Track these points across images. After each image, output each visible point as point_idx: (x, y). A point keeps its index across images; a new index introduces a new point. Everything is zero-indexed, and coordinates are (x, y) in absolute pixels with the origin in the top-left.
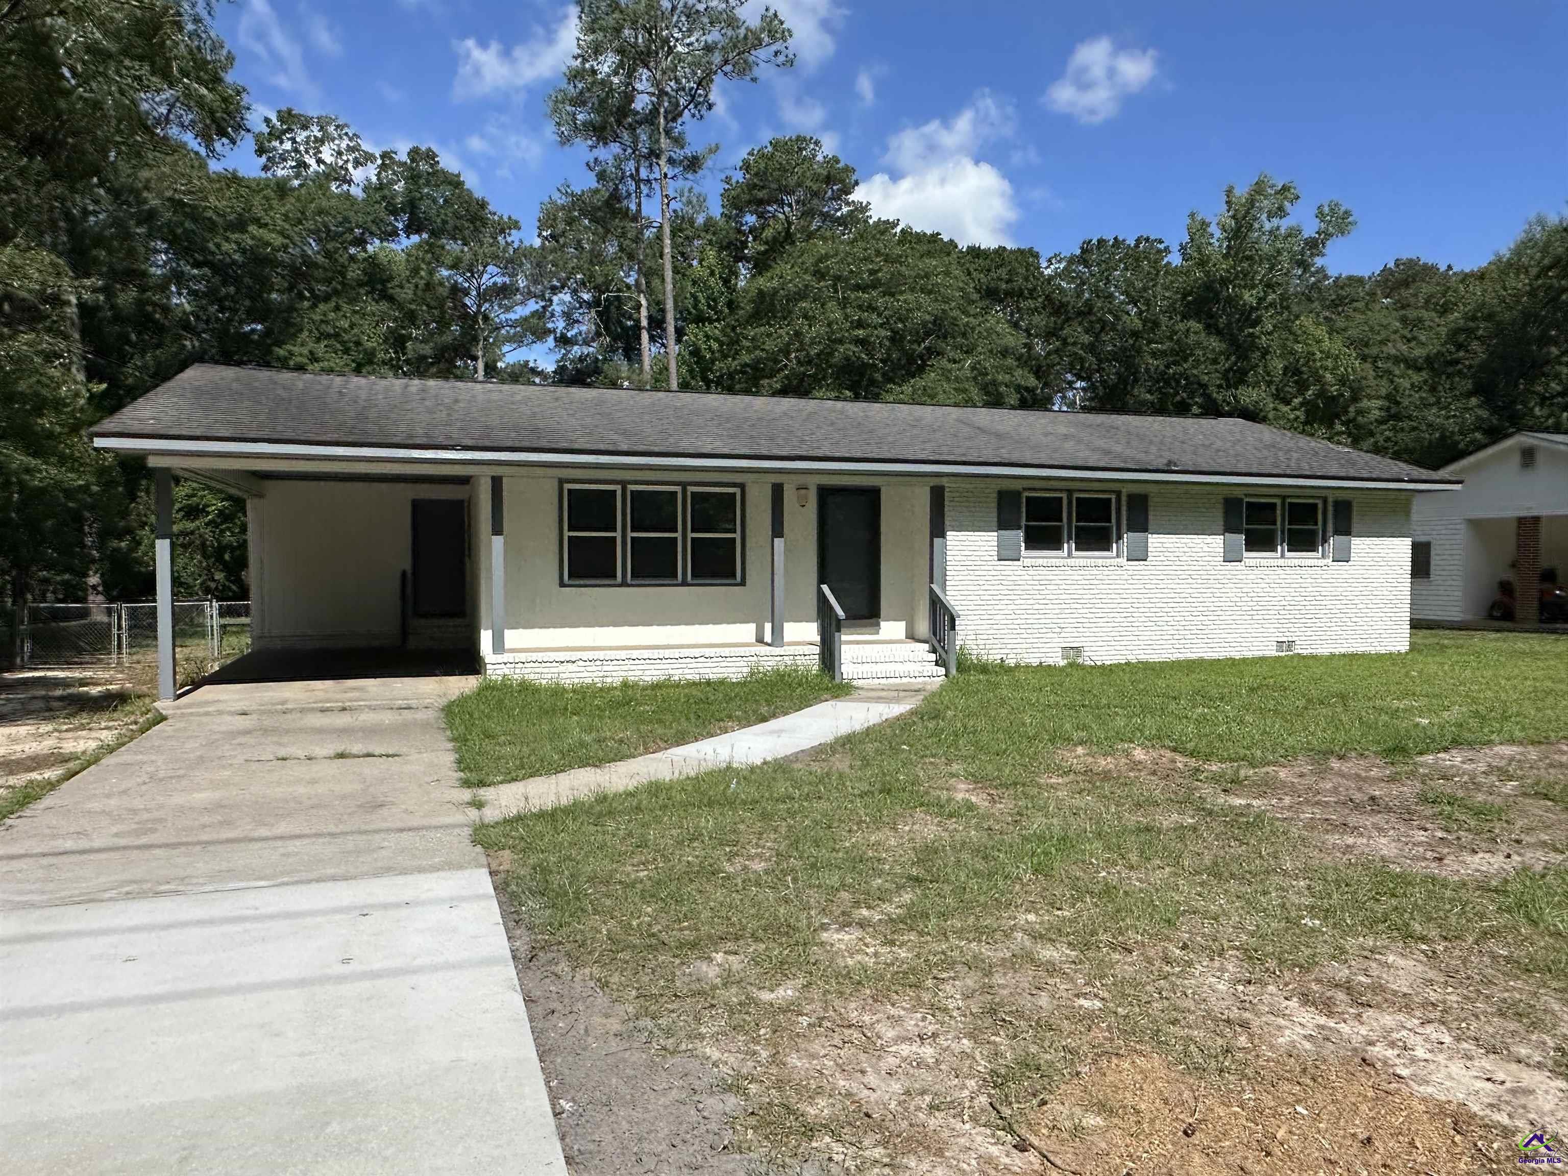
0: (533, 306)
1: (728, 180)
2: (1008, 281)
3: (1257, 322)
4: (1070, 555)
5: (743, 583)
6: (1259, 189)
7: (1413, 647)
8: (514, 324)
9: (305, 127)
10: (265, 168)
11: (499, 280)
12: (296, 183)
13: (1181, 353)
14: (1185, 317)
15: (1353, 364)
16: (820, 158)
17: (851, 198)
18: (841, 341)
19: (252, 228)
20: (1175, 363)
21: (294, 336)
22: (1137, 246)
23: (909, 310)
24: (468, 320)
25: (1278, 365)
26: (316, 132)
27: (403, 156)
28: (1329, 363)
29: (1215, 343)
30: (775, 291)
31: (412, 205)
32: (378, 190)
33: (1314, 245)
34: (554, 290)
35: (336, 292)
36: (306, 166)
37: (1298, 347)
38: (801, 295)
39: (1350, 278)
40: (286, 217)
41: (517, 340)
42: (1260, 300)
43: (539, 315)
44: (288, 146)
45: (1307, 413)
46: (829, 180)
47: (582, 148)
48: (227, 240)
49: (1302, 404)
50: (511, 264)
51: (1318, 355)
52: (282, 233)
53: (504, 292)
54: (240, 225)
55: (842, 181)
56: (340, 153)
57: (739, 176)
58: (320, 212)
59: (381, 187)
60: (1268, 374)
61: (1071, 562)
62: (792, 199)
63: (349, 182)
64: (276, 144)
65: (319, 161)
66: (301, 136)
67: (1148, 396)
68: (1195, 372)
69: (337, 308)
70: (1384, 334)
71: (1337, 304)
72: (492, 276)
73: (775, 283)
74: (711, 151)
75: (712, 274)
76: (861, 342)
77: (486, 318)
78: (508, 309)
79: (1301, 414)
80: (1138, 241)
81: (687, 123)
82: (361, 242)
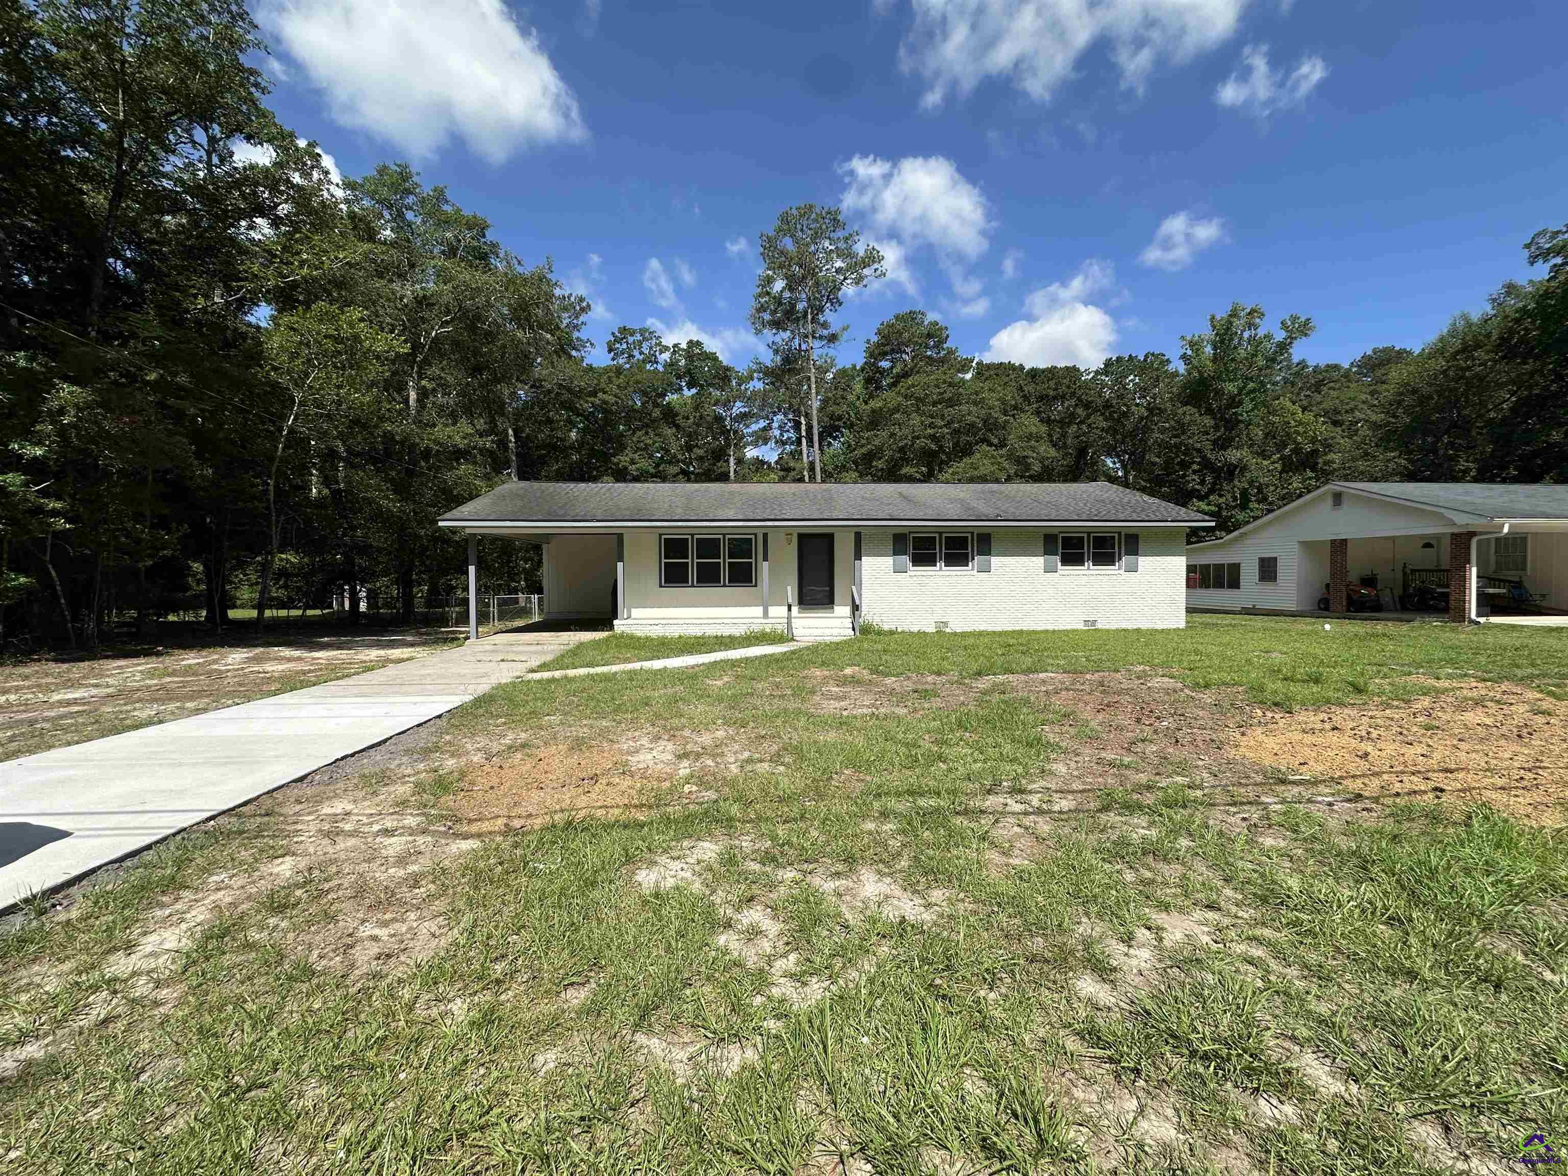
0: (762, 424)
1: (868, 342)
2: (1056, 389)
3: (1240, 403)
4: (941, 569)
5: (756, 586)
6: (1234, 314)
7: (1190, 626)
8: (751, 435)
9: (632, 335)
10: (613, 359)
11: (742, 410)
12: (628, 366)
13: (1182, 428)
14: (1186, 404)
15: (1322, 429)
16: (926, 323)
17: (945, 346)
18: (918, 438)
19: (600, 395)
20: (1176, 436)
21: (622, 451)
22: (1145, 360)
23: (963, 416)
24: (725, 432)
25: (1258, 433)
26: (639, 337)
27: (684, 346)
28: (1301, 429)
29: (1208, 421)
30: (881, 409)
31: (689, 372)
32: (672, 364)
33: (1283, 347)
34: (775, 414)
35: (647, 426)
36: (633, 356)
37: (1276, 419)
38: (896, 410)
39: (1328, 366)
40: (619, 386)
41: (755, 444)
42: (1240, 390)
43: (764, 429)
44: (625, 346)
45: (1284, 465)
46: (929, 336)
47: (768, 333)
48: (587, 402)
49: (1280, 459)
50: (749, 400)
51: (1293, 423)
52: (615, 396)
53: (743, 417)
54: (594, 394)
55: (939, 336)
56: (651, 348)
57: (874, 339)
58: (638, 382)
59: (671, 365)
60: (1251, 439)
61: (941, 573)
62: (908, 350)
63: (657, 363)
64: (618, 345)
65: (641, 353)
66: (631, 339)
67: (1157, 460)
68: (1191, 441)
69: (647, 433)
70: (1352, 405)
71: (1318, 387)
72: (738, 408)
73: (880, 404)
74: (844, 329)
75: (859, 398)
76: (933, 437)
77: (736, 432)
78: (748, 426)
79: (1278, 466)
80: (1146, 356)
81: (828, 315)
82: (664, 395)
